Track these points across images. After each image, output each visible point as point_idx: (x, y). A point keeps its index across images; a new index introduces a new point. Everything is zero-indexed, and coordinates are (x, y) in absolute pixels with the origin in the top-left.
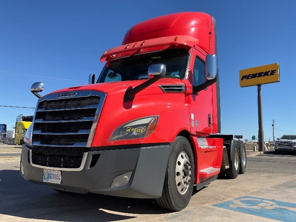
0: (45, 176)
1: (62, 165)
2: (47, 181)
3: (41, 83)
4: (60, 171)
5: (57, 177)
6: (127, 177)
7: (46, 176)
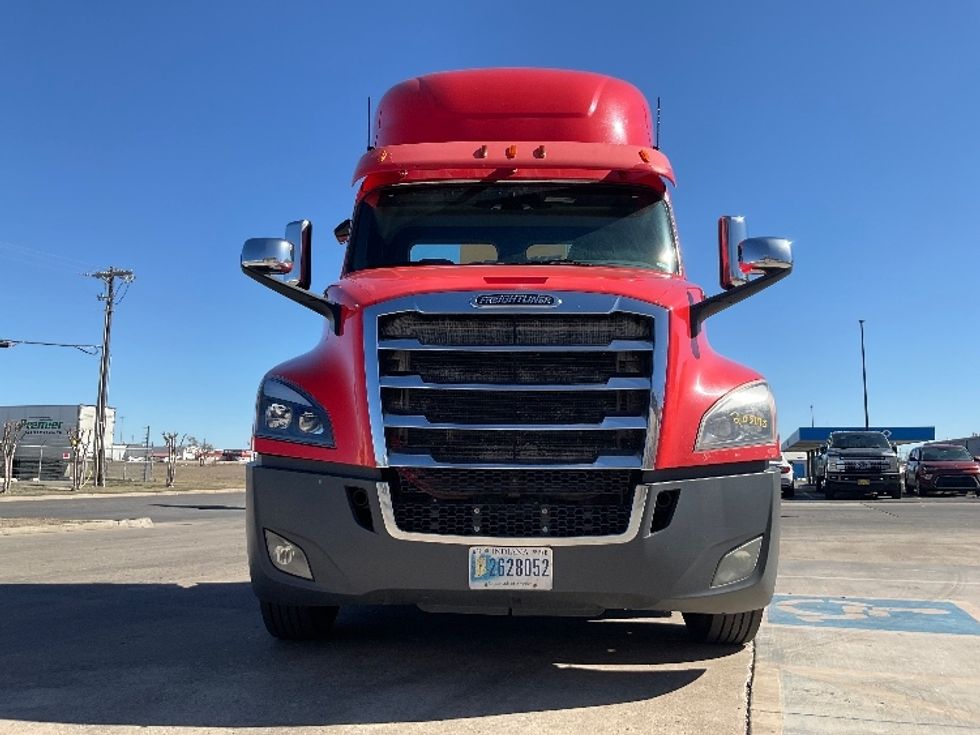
0: (477, 568)
1: (545, 529)
2: (486, 585)
3: (280, 239)
4: (551, 547)
5: (533, 570)
6: (745, 554)
7: (481, 570)
